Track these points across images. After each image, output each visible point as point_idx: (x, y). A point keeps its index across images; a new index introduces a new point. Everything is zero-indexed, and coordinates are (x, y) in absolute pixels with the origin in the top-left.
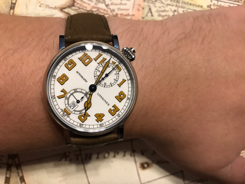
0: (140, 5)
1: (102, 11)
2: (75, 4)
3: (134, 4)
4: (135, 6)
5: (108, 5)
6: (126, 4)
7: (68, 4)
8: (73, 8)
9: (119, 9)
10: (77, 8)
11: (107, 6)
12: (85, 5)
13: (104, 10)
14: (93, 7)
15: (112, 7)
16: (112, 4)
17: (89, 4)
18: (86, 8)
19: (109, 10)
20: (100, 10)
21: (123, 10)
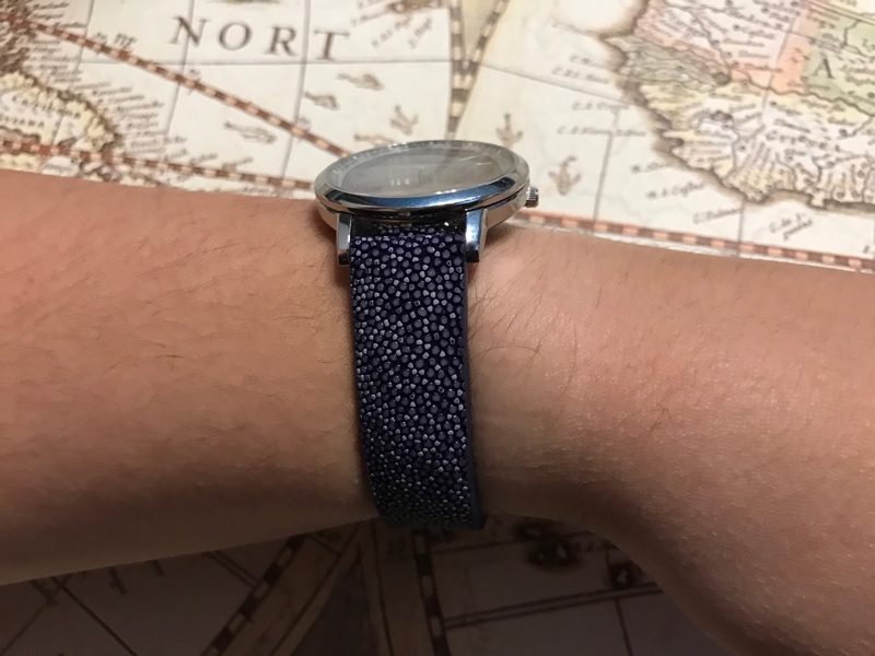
0: (798, 50)
1: (698, 52)
2: (637, 31)
3: (783, 47)
4: (786, 51)
5: (717, 42)
6: (761, 45)
8: (631, 38)
9: (743, 54)
10: (640, 40)
11: (714, 43)
12: (659, 35)
13: (706, 51)
14: (679, 42)
15: (725, 47)
16: (727, 41)
17: (670, 36)
18: (661, 41)
19: (717, 53)
20: (695, 50)
21: (755, 56)
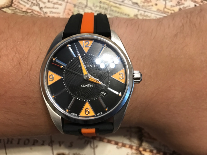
7: (7, 4)
